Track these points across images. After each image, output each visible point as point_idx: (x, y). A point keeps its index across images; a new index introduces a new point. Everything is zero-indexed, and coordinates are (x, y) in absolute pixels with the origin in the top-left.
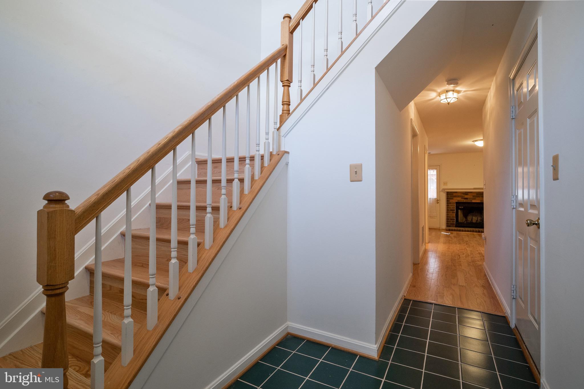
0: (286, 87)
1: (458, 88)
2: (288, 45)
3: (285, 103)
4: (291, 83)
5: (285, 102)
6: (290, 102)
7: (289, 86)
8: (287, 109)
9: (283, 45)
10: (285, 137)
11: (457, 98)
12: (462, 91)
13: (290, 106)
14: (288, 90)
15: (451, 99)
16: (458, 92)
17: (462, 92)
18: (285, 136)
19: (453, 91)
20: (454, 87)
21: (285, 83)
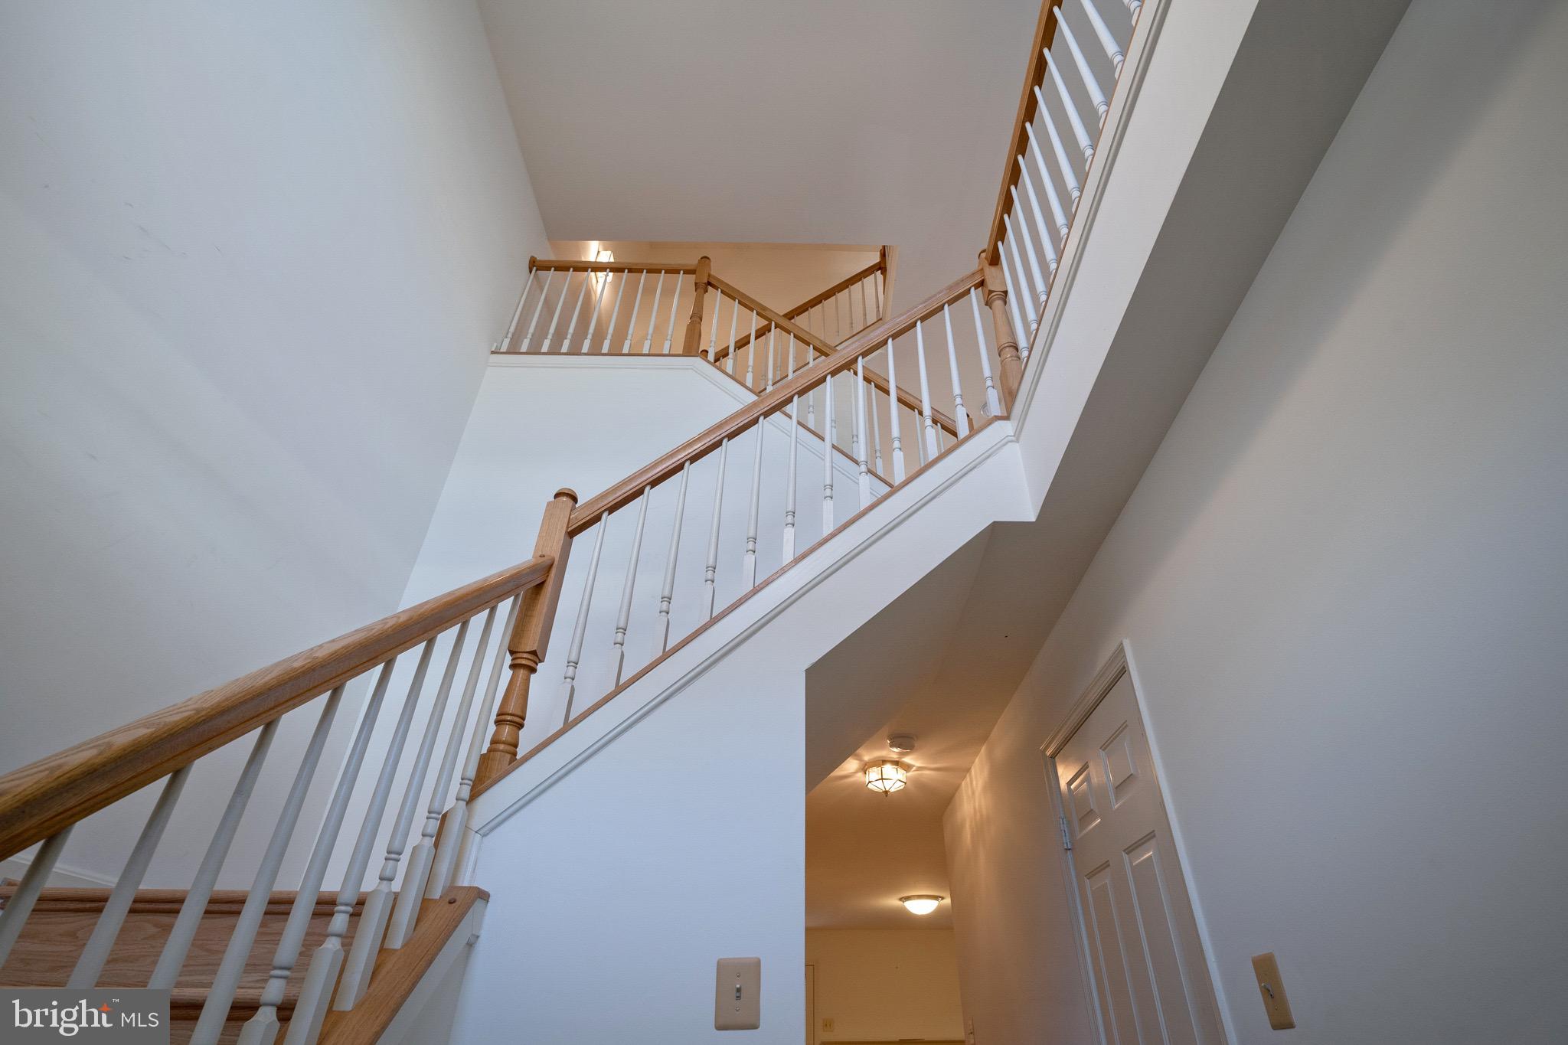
0: (522, 672)
1: (907, 760)
2: (557, 560)
3: (509, 718)
4: (541, 661)
5: (509, 714)
6: (524, 719)
7: (533, 670)
8: (510, 739)
9: (544, 556)
10: (484, 835)
11: (905, 783)
12: (912, 766)
13: (522, 732)
14: (528, 680)
15: (892, 782)
16: (907, 768)
17: (914, 768)
18: (486, 831)
19: (896, 763)
20: (900, 754)
21: (523, 658)
